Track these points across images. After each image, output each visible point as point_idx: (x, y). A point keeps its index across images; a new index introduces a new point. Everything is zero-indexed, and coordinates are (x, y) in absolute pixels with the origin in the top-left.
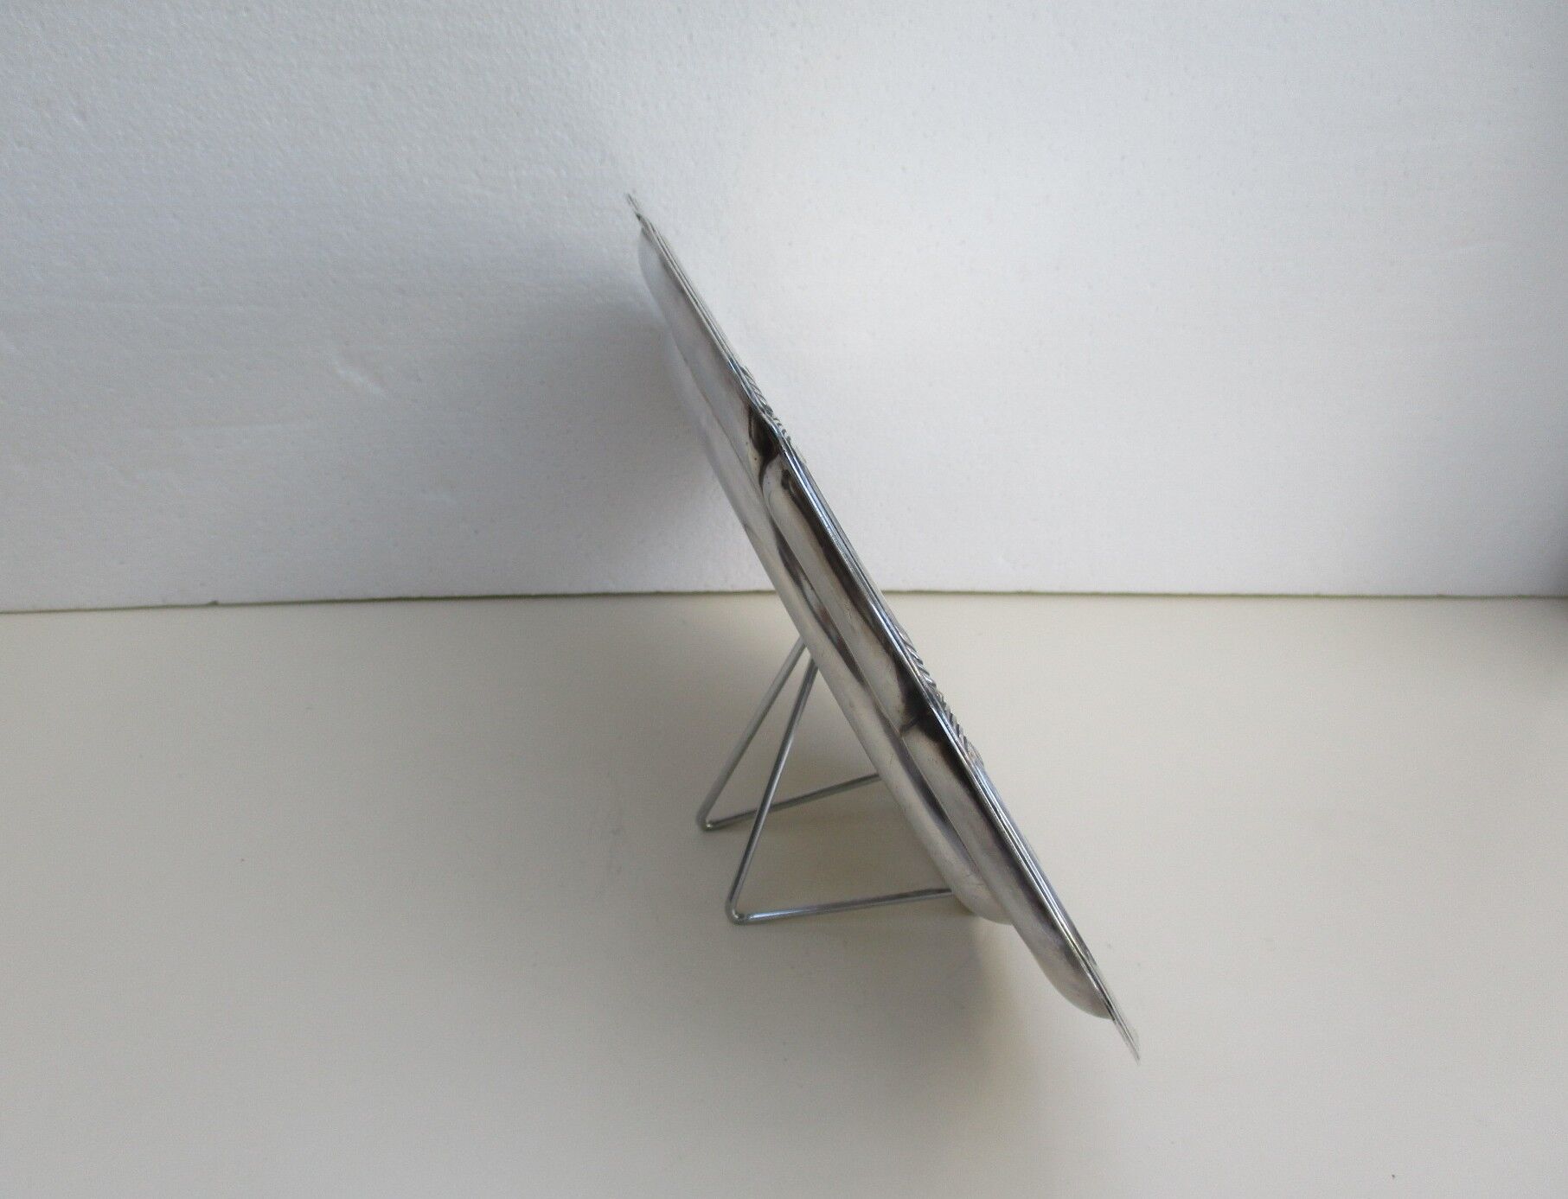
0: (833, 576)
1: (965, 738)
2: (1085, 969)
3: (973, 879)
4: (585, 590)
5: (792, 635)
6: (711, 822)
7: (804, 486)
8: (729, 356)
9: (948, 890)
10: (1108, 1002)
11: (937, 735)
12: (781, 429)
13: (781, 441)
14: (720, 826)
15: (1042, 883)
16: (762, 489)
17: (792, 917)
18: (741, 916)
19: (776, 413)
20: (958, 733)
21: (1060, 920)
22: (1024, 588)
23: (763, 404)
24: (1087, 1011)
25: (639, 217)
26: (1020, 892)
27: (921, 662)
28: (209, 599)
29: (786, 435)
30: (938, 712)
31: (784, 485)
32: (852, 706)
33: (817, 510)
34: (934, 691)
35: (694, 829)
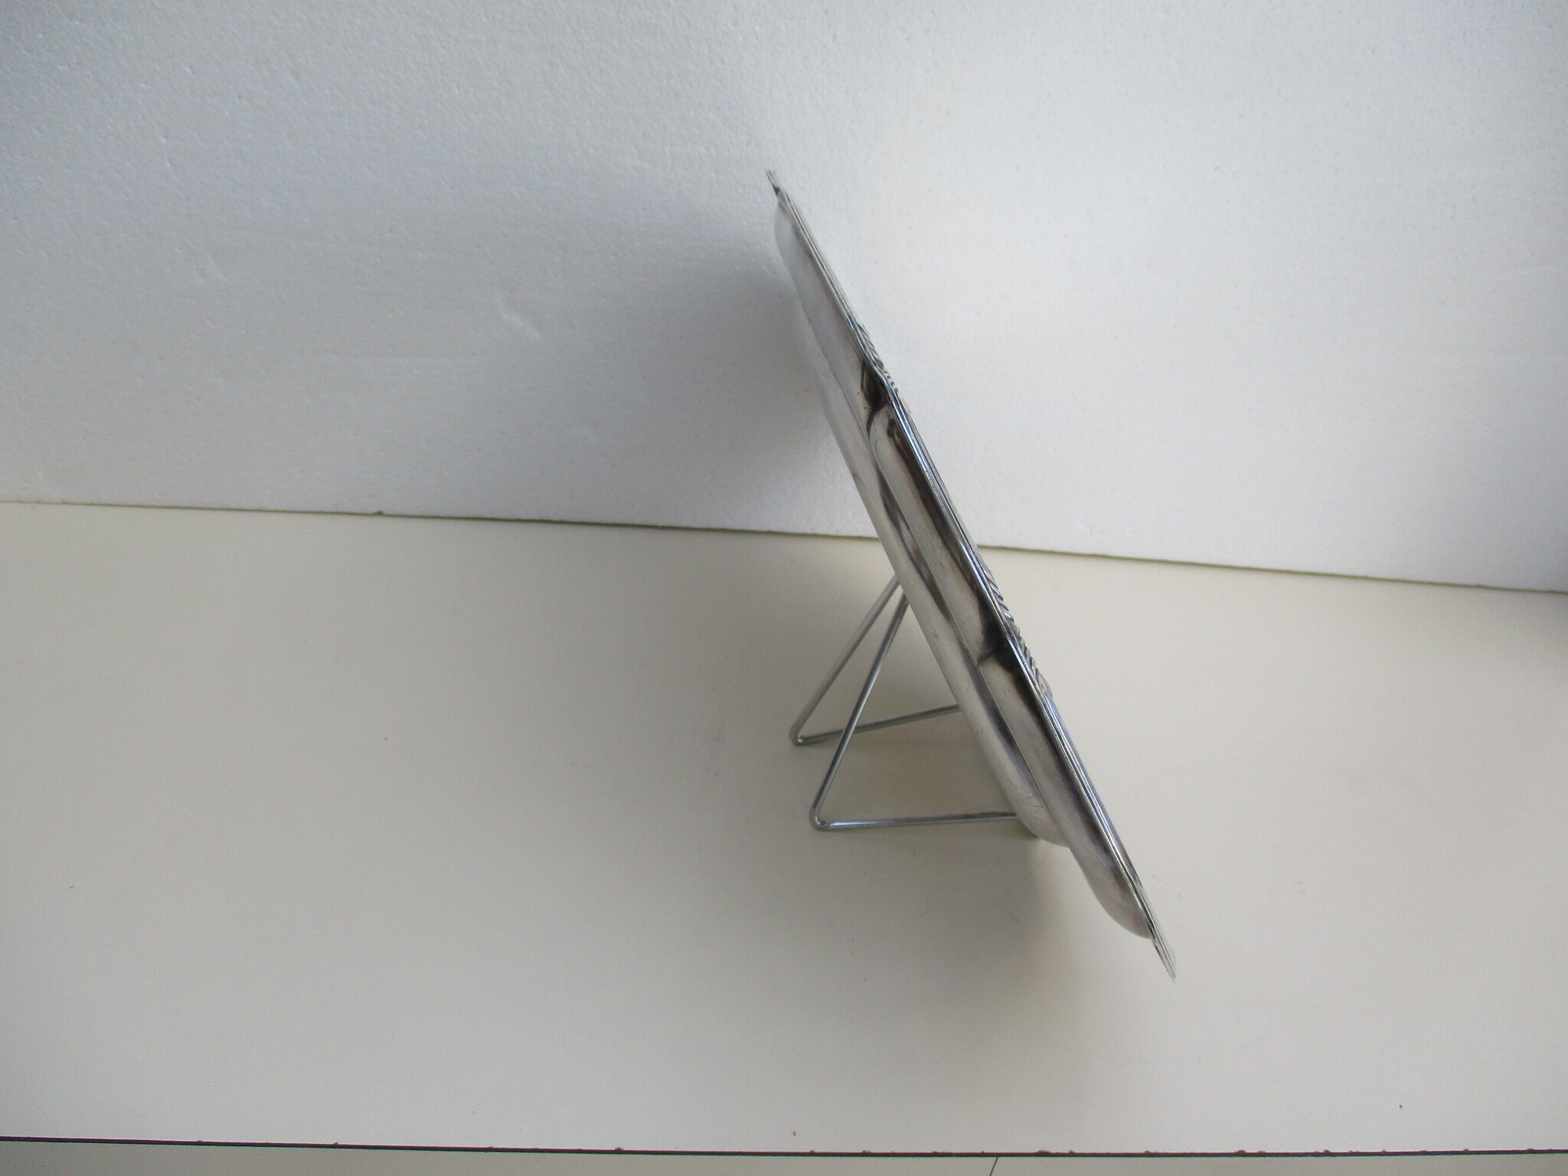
0: (928, 518)
1: (1037, 670)
2: (1132, 890)
3: (1035, 802)
4: (704, 524)
5: (888, 573)
6: (802, 738)
7: (907, 433)
8: (848, 313)
9: (1014, 814)
10: (1151, 921)
11: (1011, 665)
12: (890, 381)
13: (889, 393)
14: (810, 741)
15: (1098, 807)
16: (869, 434)
17: (868, 827)
18: (823, 823)
19: (886, 367)
20: (1031, 664)
21: (1112, 843)
22: (1099, 552)
23: (875, 358)
24: (1131, 931)
25: (777, 190)
26: (1077, 816)
27: (1002, 599)
28: (376, 509)
29: (894, 387)
30: (1014, 644)
31: (890, 434)
32: (936, 636)
33: (918, 455)
34: (1011, 625)
35: (788, 742)
